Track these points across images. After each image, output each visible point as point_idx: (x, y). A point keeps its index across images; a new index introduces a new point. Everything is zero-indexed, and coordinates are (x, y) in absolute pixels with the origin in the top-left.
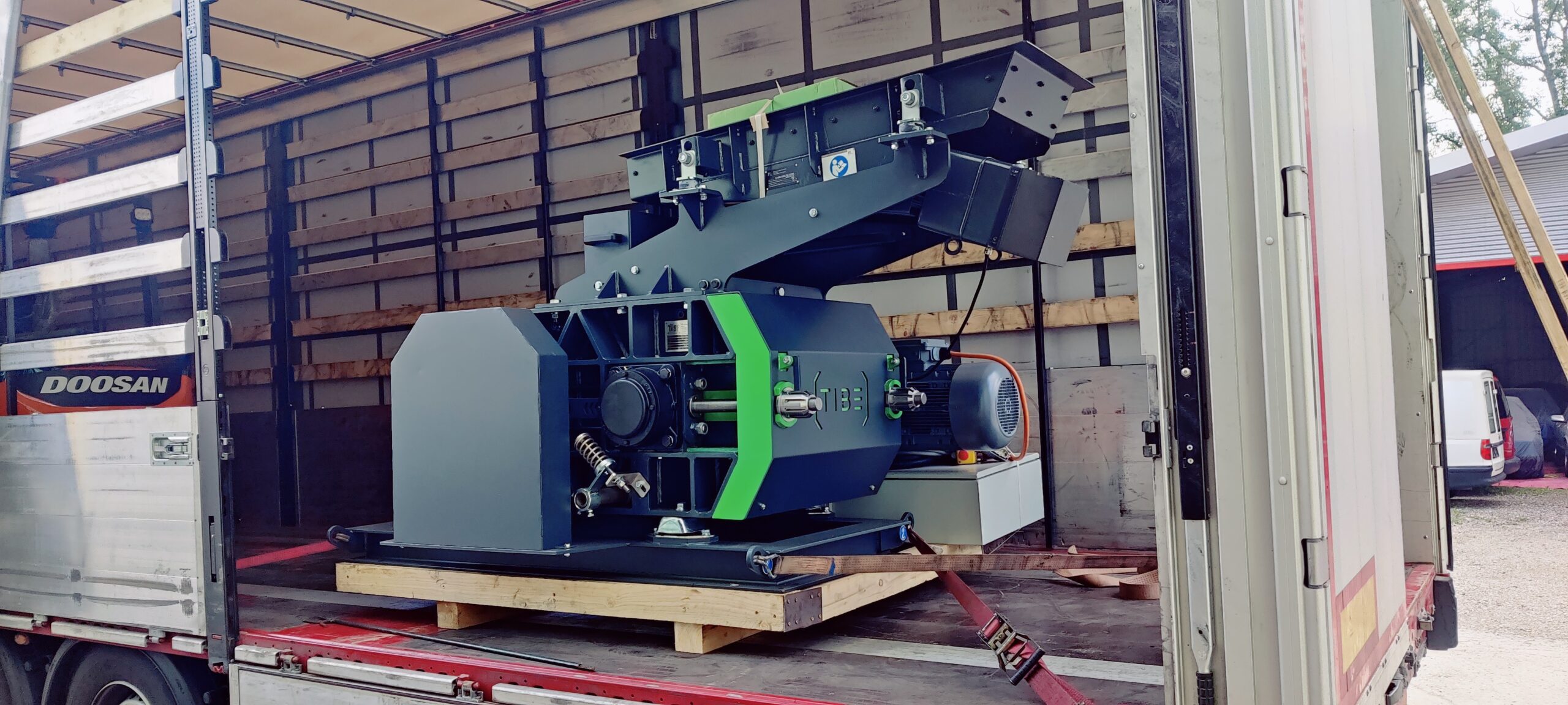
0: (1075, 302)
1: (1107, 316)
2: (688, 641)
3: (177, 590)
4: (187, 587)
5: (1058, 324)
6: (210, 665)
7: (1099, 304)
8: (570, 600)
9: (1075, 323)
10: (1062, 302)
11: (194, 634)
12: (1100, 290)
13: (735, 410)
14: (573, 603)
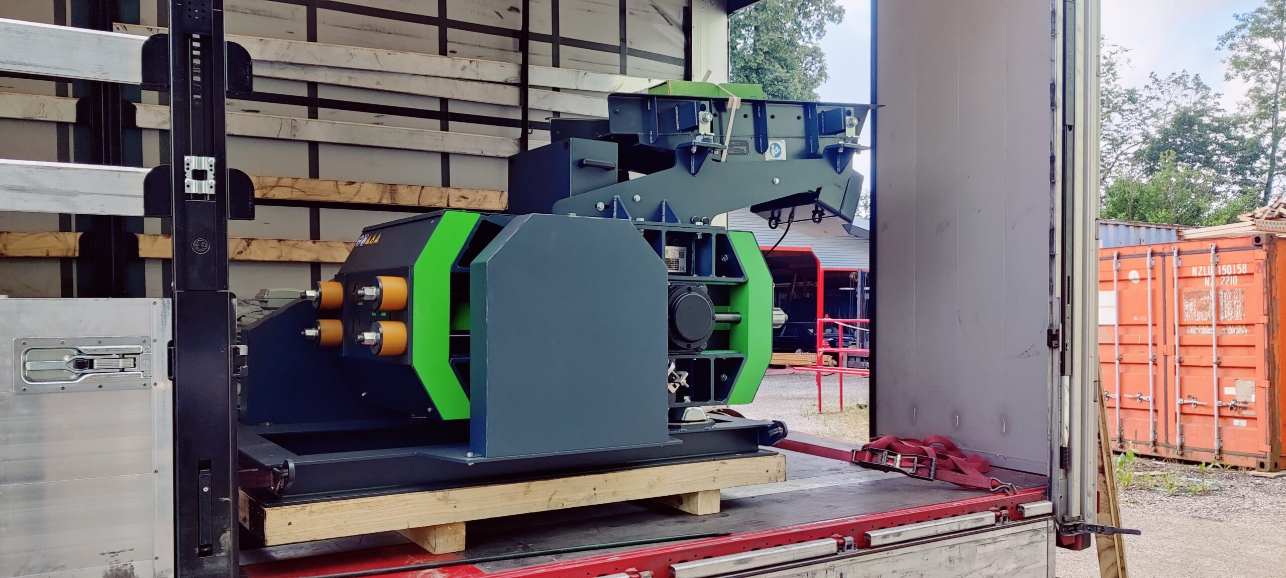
2: (709, 506)
14: (614, 494)
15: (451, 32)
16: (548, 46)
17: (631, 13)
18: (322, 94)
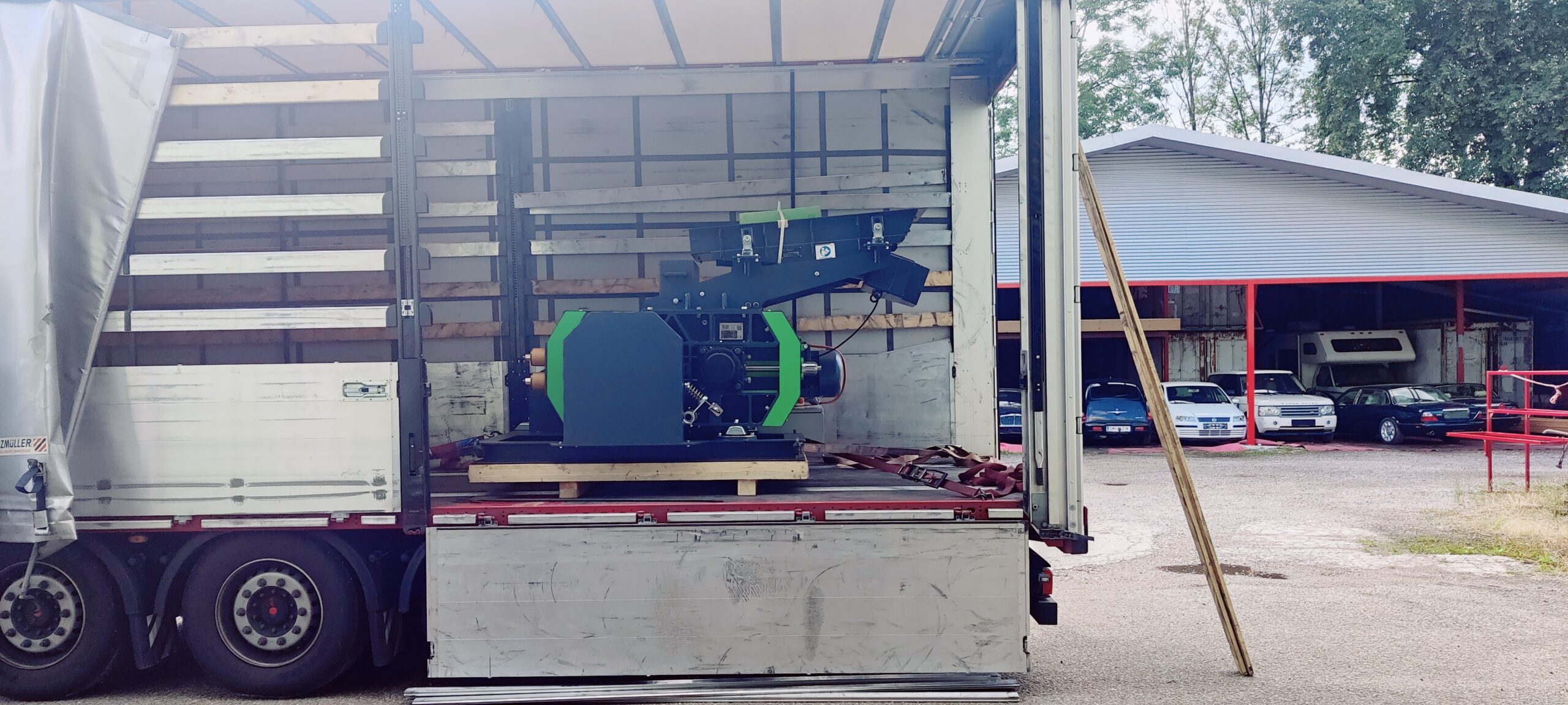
0: (815, 317)
1: (834, 326)
2: (747, 490)
3: (368, 484)
4: (379, 481)
5: (805, 330)
6: (405, 531)
7: (829, 321)
8: (669, 473)
9: (815, 329)
10: (808, 317)
11: (386, 512)
12: (828, 312)
13: (778, 371)
14: (671, 475)
15: (738, 163)
16: (817, 161)
17: (893, 121)
18: (646, 220)
